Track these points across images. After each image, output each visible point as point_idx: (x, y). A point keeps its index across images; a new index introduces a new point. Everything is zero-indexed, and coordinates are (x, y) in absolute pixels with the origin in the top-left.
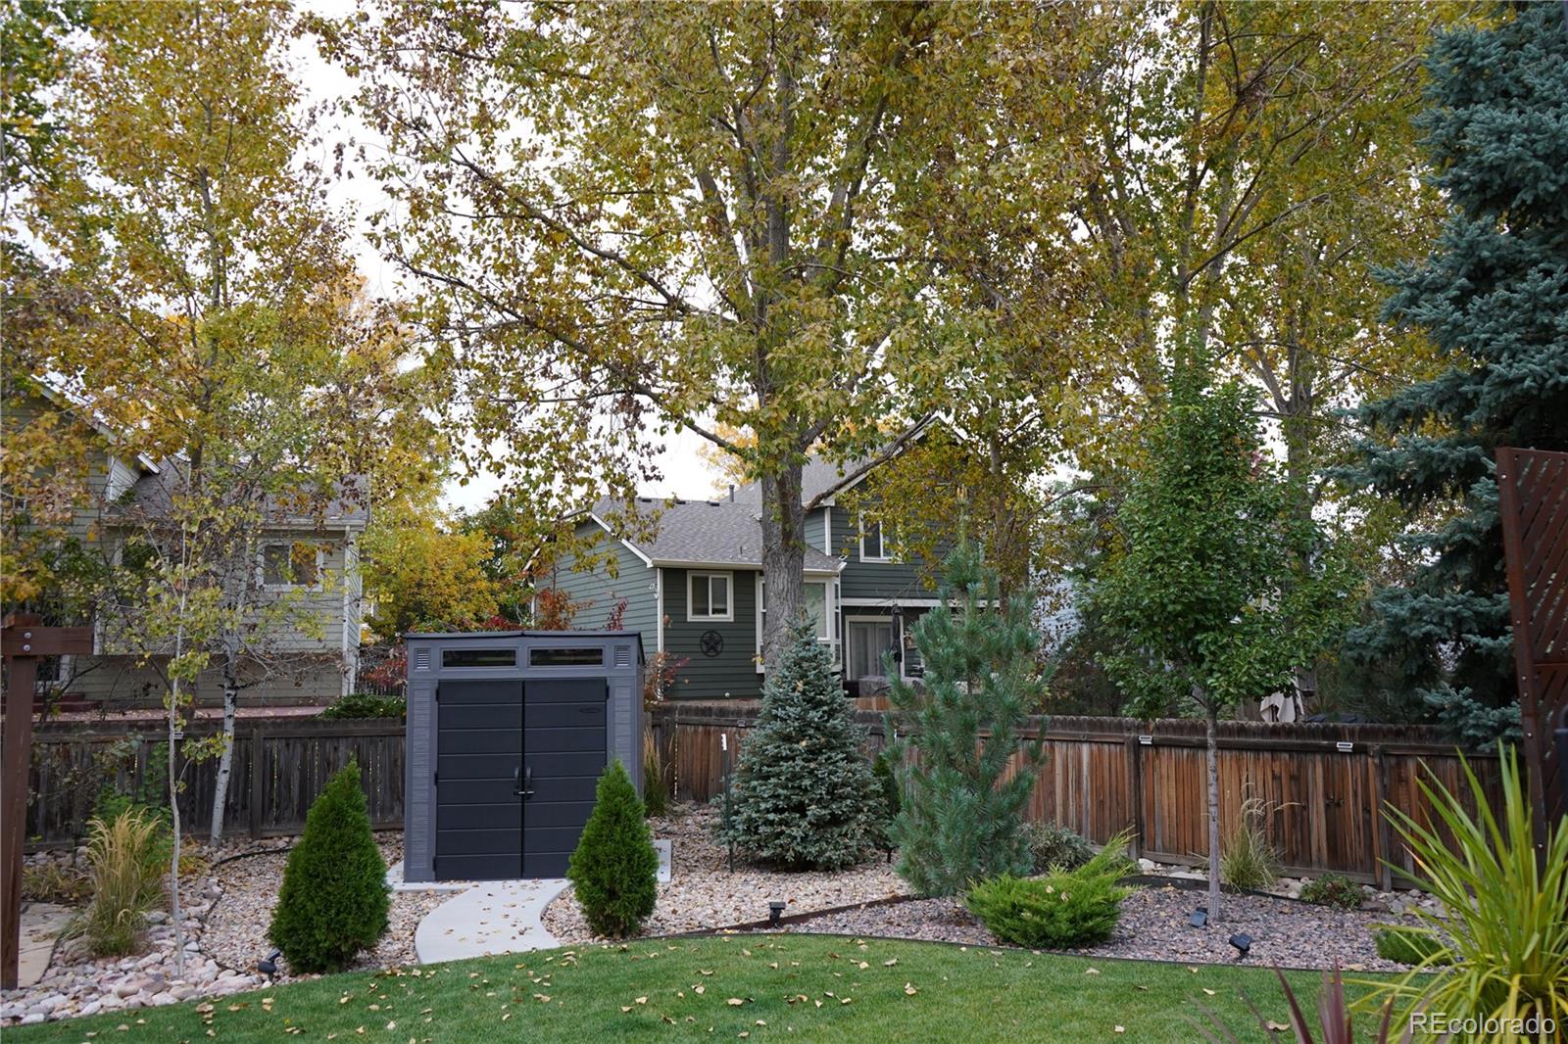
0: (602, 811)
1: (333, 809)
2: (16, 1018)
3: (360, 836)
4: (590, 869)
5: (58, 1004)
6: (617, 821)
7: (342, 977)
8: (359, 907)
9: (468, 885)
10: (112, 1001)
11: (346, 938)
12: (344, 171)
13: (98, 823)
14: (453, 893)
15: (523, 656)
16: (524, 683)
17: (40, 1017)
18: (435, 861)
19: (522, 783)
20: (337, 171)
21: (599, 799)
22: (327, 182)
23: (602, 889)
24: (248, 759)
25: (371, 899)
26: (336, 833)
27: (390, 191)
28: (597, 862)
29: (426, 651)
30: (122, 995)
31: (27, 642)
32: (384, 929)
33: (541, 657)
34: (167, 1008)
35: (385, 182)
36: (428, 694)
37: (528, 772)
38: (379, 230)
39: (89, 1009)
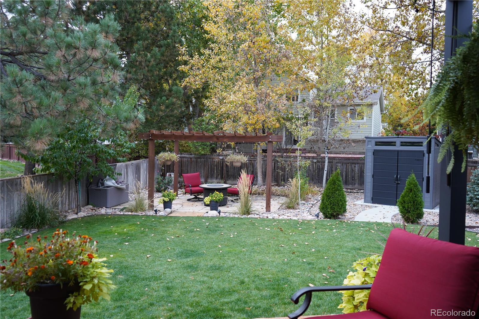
0: (407, 188)
1: (333, 180)
2: (267, 217)
3: (339, 188)
4: (402, 204)
5: (276, 216)
6: (411, 191)
7: (334, 220)
8: (338, 205)
9: (380, 205)
10: (285, 217)
11: (335, 212)
12: (352, 5)
13: (290, 180)
14: (376, 207)
15: (398, 144)
16: (398, 151)
17: (272, 218)
18: (372, 198)
19: (397, 179)
20: (350, 5)
21: (407, 185)
22: (348, 9)
23: (405, 209)
24: (332, 168)
25: (341, 203)
26: (333, 186)
27: (368, 7)
28: (405, 202)
29: (370, 141)
30: (288, 216)
31: (270, 138)
32: (345, 211)
33: (403, 144)
34: (295, 220)
35: (366, 4)
36: (371, 153)
37: (399, 177)
38: (364, 19)
39: (281, 218)
